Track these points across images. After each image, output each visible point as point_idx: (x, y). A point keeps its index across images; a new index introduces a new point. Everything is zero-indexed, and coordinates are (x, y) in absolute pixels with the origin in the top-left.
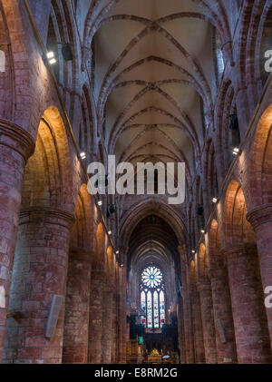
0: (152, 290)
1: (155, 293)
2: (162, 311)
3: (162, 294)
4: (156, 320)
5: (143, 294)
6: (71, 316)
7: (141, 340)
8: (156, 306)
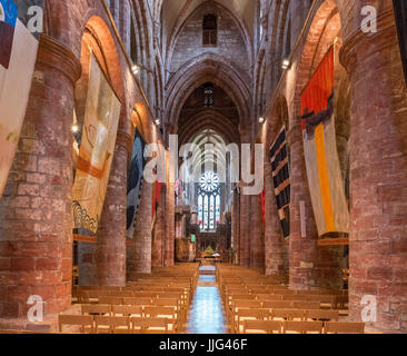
0: (209, 194)
1: (212, 197)
2: (218, 213)
3: (218, 198)
4: (212, 222)
5: (200, 198)
6: (24, 181)
7: (193, 238)
8: (212, 208)
